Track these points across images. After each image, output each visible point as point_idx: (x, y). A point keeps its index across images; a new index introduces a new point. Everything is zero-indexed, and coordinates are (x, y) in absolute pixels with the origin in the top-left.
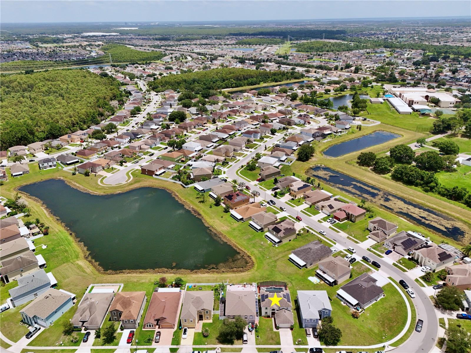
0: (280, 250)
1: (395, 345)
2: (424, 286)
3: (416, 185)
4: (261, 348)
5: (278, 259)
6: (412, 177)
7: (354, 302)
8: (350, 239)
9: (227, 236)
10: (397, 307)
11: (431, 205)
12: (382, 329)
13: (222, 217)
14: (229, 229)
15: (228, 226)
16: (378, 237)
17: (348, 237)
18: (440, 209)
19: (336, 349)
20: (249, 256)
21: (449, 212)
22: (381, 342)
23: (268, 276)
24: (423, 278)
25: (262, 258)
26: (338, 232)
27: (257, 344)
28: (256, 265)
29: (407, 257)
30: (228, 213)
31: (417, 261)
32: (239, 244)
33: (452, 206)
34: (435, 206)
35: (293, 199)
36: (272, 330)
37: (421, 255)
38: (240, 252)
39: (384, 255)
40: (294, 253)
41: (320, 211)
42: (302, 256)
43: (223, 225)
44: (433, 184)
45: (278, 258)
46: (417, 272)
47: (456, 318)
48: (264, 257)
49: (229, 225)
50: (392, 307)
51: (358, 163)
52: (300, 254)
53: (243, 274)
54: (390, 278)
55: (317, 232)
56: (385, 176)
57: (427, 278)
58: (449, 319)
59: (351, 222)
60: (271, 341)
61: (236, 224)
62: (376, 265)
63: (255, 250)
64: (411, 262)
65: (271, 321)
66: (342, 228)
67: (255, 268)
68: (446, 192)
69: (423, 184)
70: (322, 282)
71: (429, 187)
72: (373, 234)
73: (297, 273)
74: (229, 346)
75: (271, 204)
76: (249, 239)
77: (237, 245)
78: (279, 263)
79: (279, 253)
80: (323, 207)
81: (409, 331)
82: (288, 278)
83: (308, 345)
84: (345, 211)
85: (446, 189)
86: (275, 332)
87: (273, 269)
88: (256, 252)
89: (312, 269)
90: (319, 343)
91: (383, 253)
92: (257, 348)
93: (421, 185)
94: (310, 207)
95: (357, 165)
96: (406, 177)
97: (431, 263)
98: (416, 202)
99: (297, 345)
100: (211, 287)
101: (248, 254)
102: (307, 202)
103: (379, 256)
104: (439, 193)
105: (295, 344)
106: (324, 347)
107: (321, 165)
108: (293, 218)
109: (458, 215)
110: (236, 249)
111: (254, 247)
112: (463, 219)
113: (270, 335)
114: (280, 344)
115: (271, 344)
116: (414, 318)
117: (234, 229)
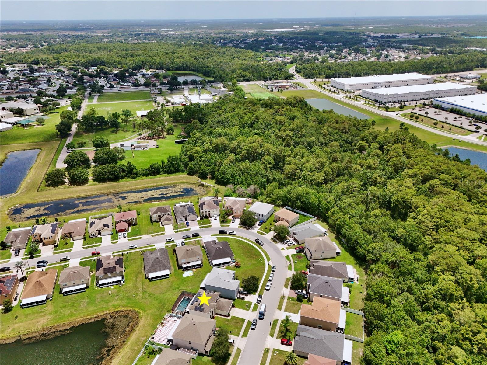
0: (132, 283)
1: (269, 259)
2: (229, 226)
3: (122, 178)
4: (244, 333)
5: (143, 289)
6: (117, 172)
7: (228, 259)
8: (155, 235)
9: (60, 323)
10: (240, 244)
11: (152, 185)
12: (255, 259)
13: (16, 318)
14: (48, 317)
15: (44, 316)
16: (170, 220)
17: (153, 236)
18: (160, 184)
19: (262, 288)
20: (117, 312)
21: (168, 183)
22: (264, 264)
23: (161, 303)
24: (222, 222)
25: (131, 301)
26: (140, 238)
27: (238, 336)
28: (137, 309)
29: (199, 219)
30: (13, 309)
31: (206, 217)
32: (88, 315)
33: (162, 178)
34: (155, 184)
35: (55, 247)
36: (229, 320)
37: (208, 211)
38: (103, 317)
39: (188, 228)
40: (150, 272)
41: (99, 236)
42: (158, 269)
43: (34, 321)
44: (135, 171)
45: (141, 288)
46: (215, 222)
47: (260, 227)
48: (130, 299)
49: (42, 314)
50: (239, 247)
51: (49, 186)
52: (155, 269)
53: (140, 324)
54: (212, 235)
55: (128, 250)
56: (89, 184)
57: (224, 220)
58: (259, 229)
59: (135, 227)
60: (239, 325)
61: (48, 307)
62: (196, 235)
63: (113, 303)
64: (204, 220)
65: (218, 317)
66: (137, 233)
67: (140, 311)
68: (148, 172)
69: (127, 174)
70: (194, 270)
71: (134, 174)
72: (165, 220)
73: (172, 282)
74: (231, 358)
75: (45, 264)
76: (89, 303)
77: (88, 317)
78: (149, 290)
79: (135, 284)
80: (99, 231)
81: (261, 249)
82: (174, 289)
83: (252, 303)
84: (122, 221)
85: (146, 170)
86: (232, 318)
87: (153, 297)
88: (117, 303)
89: (174, 271)
90: (252, 295)
91: (185, 227)
92: (242, 337)
93: (126, 176)
94: (85, 240)
95: (51, 188)
96: (112, 175)
97: (215, 211)
98: (141, 188)
99: (249, 309)
100: (142, 357)
101: (112, 311)
102: (75, 238)
103: (187, 230)
104: (144, 175)
105: (248, 310)
106: (257, 294)
107: (15, 207)
108: (89, 258)
109: (174, 182)
110: (93, 320)
111: (108, 303)
112: (179, 182)
113: (233, 323)
114: (245, 320)
115: (242, 325)
116: (252, 242)
117: (56, 312)
